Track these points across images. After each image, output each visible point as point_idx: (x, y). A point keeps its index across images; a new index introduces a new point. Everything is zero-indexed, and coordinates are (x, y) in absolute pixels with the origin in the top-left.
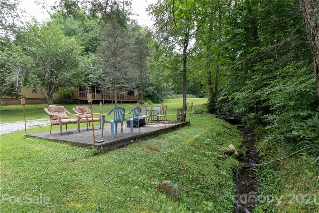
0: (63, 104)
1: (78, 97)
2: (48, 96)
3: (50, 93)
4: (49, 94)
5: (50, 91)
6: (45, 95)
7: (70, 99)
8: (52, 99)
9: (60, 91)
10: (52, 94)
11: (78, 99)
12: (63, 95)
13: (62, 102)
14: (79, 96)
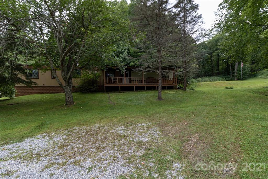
0: (86, 92)
1: (104, 83)
2: (65, 81)
3: (68, 77)
4: (66, 78)
5: (68, 72)
6: (61, 81)
7: (95, 85)
8: (71, 87)
9: (82, 76)
10: (70, 78)
11: (103, 86)
12: (86, 80)
13: (84, 90)
14: (105, 81)
